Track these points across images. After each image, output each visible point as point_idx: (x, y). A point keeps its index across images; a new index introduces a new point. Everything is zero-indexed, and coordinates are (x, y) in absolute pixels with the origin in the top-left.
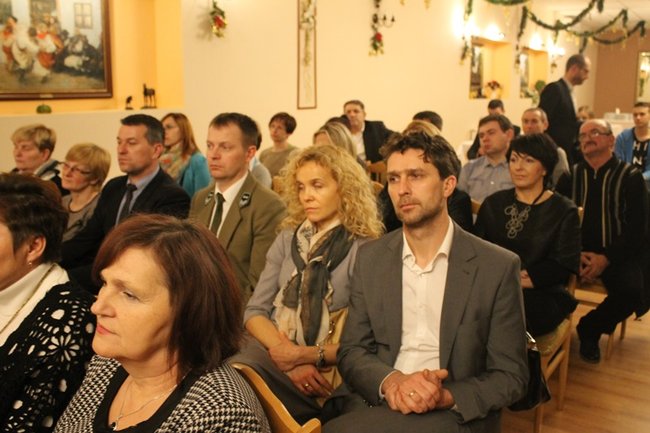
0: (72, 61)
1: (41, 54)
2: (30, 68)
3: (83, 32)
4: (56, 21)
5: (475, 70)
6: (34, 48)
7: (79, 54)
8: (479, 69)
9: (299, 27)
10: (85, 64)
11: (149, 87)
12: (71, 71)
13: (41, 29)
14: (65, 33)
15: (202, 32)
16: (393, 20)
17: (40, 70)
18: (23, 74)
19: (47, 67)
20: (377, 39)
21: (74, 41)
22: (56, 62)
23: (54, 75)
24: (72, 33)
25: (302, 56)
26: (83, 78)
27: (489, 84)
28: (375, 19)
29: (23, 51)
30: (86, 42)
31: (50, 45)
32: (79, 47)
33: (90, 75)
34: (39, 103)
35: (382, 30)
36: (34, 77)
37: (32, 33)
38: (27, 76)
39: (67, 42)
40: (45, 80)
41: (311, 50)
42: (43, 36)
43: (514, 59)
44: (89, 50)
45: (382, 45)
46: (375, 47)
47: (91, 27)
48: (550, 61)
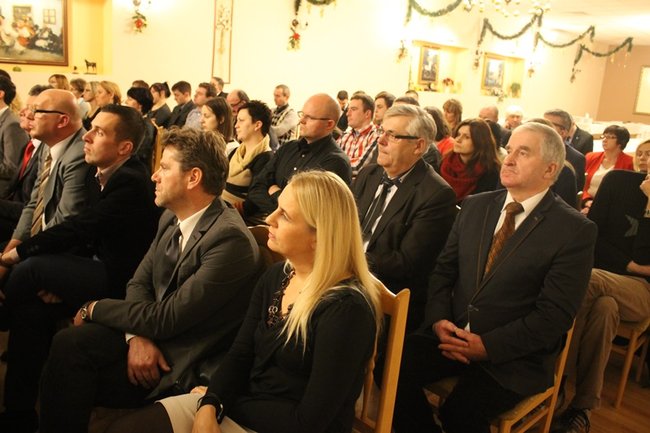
0: (40, 43)
1: (20, 38)
2: (12, 46)
3: (49, 26)
4: (30, 19)
5: (428, 68)
6: (15, 34)
7: (46, 39)
8: (433, 67)
9: (215, 27)
10: (50, 45)
11: (90, 61)
12: (40, 49)
13: (20, 23)
14: (37, 27)
15: (129, 29)
17: (19, 47)
18: (8, 49)
19: (24, 46)
21: (42, 31)
23: (29, 50)
24: (41, 27)
26: (49, 53)
27: (445, 81)
28: (295, 23)
29: (8, 35)
30: (51, 32)
32: (46, 35)
33: (52, 52)
34: (15, 66)
36: (15, 51)
37: (15, 26)
38: (10, 50)
39: (37, 32)
40: (22, 53)
42: (21, 28)
44: (52, 37)
46: (293, 43)
47: (55, 24)
48: (527, 67)
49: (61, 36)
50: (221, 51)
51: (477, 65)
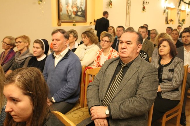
1: (73, 12)
2: (71, 15)
3: (82, 6)
4: (77, 4)
6: (72, 10)
7: (80, 12)
9: (127, 5)
10: (82, 14)
12: (79, 16)
14: (78, 7)
15: (107, 6)
16: (148, 3)
17: (73, 16)
18: (70, 16)
20: (144, 8)
21: (80, 9)
22: (76, 14)
23: (76, 17)
24: (79, 7)
25: (127, 12)
26: (81, 18)
27: (170, 20)
28: (144, 3)
29: (70, 11)
30: (82, 9)
31: (75, 10)
32: (80, 10)
33: (82, 17)
35: (145, 6)
36: (72, 17)
37: (72, 7)
38: (71, 17)
39: (78, 9)
40: (74, 18)
41: (129, 11)
42: (74, 7)
43: (177, 13)
44: (82, 11)
45: (145, 10)
46: (143, 10)
47: (83, 5)
48: (187, 13)
49: (85, 10)
50: (128, 14)
51: (178, 14)
